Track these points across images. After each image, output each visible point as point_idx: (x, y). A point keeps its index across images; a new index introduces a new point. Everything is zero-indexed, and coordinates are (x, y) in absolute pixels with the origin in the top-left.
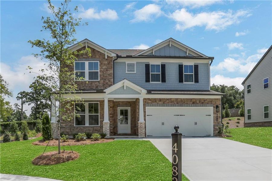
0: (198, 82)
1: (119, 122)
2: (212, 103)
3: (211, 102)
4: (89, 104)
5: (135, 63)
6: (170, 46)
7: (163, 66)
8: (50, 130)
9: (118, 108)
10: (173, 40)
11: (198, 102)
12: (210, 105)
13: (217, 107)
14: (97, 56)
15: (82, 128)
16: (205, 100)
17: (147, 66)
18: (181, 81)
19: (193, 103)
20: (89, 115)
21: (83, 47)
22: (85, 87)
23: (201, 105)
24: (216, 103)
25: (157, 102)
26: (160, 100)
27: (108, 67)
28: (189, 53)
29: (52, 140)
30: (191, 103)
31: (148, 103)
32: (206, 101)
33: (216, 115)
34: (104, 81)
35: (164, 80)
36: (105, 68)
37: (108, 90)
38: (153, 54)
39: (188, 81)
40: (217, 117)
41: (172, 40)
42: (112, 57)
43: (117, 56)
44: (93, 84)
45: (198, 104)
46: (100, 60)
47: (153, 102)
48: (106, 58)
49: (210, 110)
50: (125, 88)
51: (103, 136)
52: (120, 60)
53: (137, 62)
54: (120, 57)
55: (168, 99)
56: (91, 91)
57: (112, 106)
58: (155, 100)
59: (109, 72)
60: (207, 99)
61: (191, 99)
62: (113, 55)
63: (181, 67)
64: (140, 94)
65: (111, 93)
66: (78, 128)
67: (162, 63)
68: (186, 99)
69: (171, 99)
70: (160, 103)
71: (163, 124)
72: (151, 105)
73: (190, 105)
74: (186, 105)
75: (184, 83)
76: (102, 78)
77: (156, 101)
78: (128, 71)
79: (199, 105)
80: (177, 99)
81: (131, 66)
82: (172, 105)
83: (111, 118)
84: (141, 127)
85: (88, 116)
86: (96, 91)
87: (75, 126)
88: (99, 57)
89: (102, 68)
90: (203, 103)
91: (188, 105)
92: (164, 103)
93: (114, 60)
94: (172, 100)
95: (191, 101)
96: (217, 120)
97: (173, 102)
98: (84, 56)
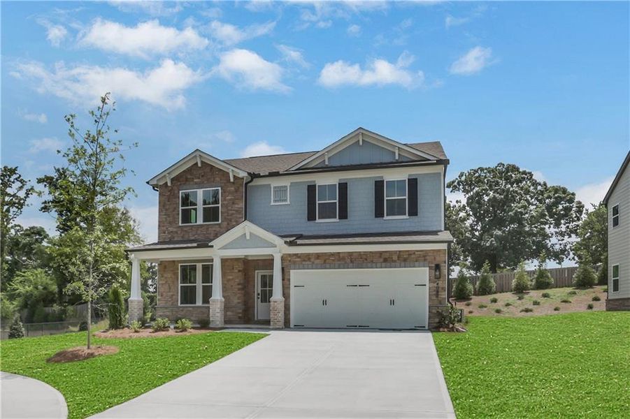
0: (417, 215)
1: (258, 298)
2: (425, 260)
3: (424, 256)
4: (203, 265)
5: (288, 185)
6: (361, 143)
7: (343, 187)
8: (120, 313)
9: (256, 271)
10: (364, 132)
11: (395, 258)
12: (422, 263)
13: (438, 267)
14: (218, 179)
15: (191, 309)
16: (410, 253)
17: (311, 189)
18: (379, 213)
19: (385, 260)
20: (203, 286)
21: (194, 164)
22: (196, 236)
23: (403, 264)
24: (435, 259)
25: (312, 260)
26: (318, 256)
27: (237, 197)
28: (399, 154)
29: (123, 328)
30: (382, 260)
31: (295, 263)
32: (413, 256)
33: (435, 285)
34: (228, 224)
35: (344, 215)
36: (230, 200)
37: (217, 243)
38: (327, 163)
39: (393, 214)
40: (438, 288)
41: (362, 131)
42: (243, 178)
43: (249, 174)
44: (210, 229)
45: (395, 261)
46: (223, 185)
47: (304, 261)
48: (232, 180)
49: (423, 274)
50: (248, 237)
51: (204, 324)
52: (258, 182)
53: (291, 183)
54: (258, 176)
55: (332, 254)
56: (189, 245)
57: (241, 269)
58: (308, 257)
59: (237, 206)
60: (414, 252)
61: (381, 253)
62: (242, 174)
63: (379, 185)
64: (276, 247)
65: (224, 248)
66: (185, 309)
67: (340, 180)
68: (370, 252)
69: (339, 253)
70: (317, 261)
71: (325, 302)
72: (301, 266)
73: (379, 265)
74: (369, 265)
75: (386, 217)
76: (225, 218)
77: (309, 259)
78: (275, 201)
79: (398, 264)
80: (350, 254)
81: (281, 191)
82: (342, 266)
83: (240, 292)
84: (274, 308)
85: (201, 287)
86: (195, 245)
87: (179, 305)
88: (221, 180)
89: (225, 200)
90: (405, 260)
91: (374, 265)
92: (325, 261)
93: (246, 184)
94: (341, 255)
95: (380, 257)
96: (437, 295)
97: (343, 259)
98: (195, 180)
